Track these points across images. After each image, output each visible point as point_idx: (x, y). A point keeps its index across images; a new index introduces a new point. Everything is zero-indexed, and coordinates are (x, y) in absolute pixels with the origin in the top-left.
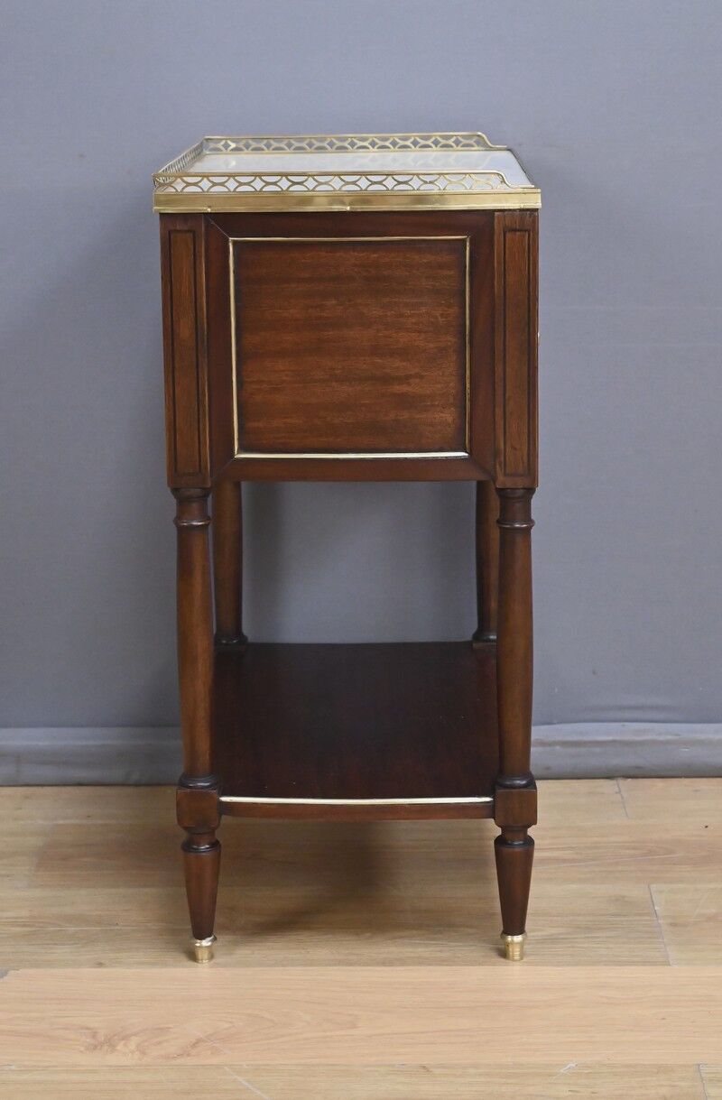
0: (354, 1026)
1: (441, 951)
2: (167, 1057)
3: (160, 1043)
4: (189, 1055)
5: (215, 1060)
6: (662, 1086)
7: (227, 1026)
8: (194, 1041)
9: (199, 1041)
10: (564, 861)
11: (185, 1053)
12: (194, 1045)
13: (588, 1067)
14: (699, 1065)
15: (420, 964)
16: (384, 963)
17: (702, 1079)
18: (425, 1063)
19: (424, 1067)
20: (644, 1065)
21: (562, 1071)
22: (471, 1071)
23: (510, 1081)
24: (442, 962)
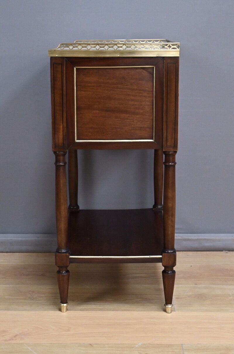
0: (69, 331)
1: (100, 306)
2: (6, 340)
3: (4, 335)
4: (13, 340)
5: (21, 342)
6: (170, 351)
7: (27, 330)
8: (15, 335)
9: (17, 335)
10: (143, 277)
11: (11, 339)
12: (15, 337)
13: (145, 345)
14: (182, 344)
15: (93, 310)
16: (81, 310)
17: (183, 349)
18: (91, 343)
19: (91, 344)
20: (164, 344)
21: (136, 346)
22: (106, 346)
23: (119, 349)
24: (101, 310)
